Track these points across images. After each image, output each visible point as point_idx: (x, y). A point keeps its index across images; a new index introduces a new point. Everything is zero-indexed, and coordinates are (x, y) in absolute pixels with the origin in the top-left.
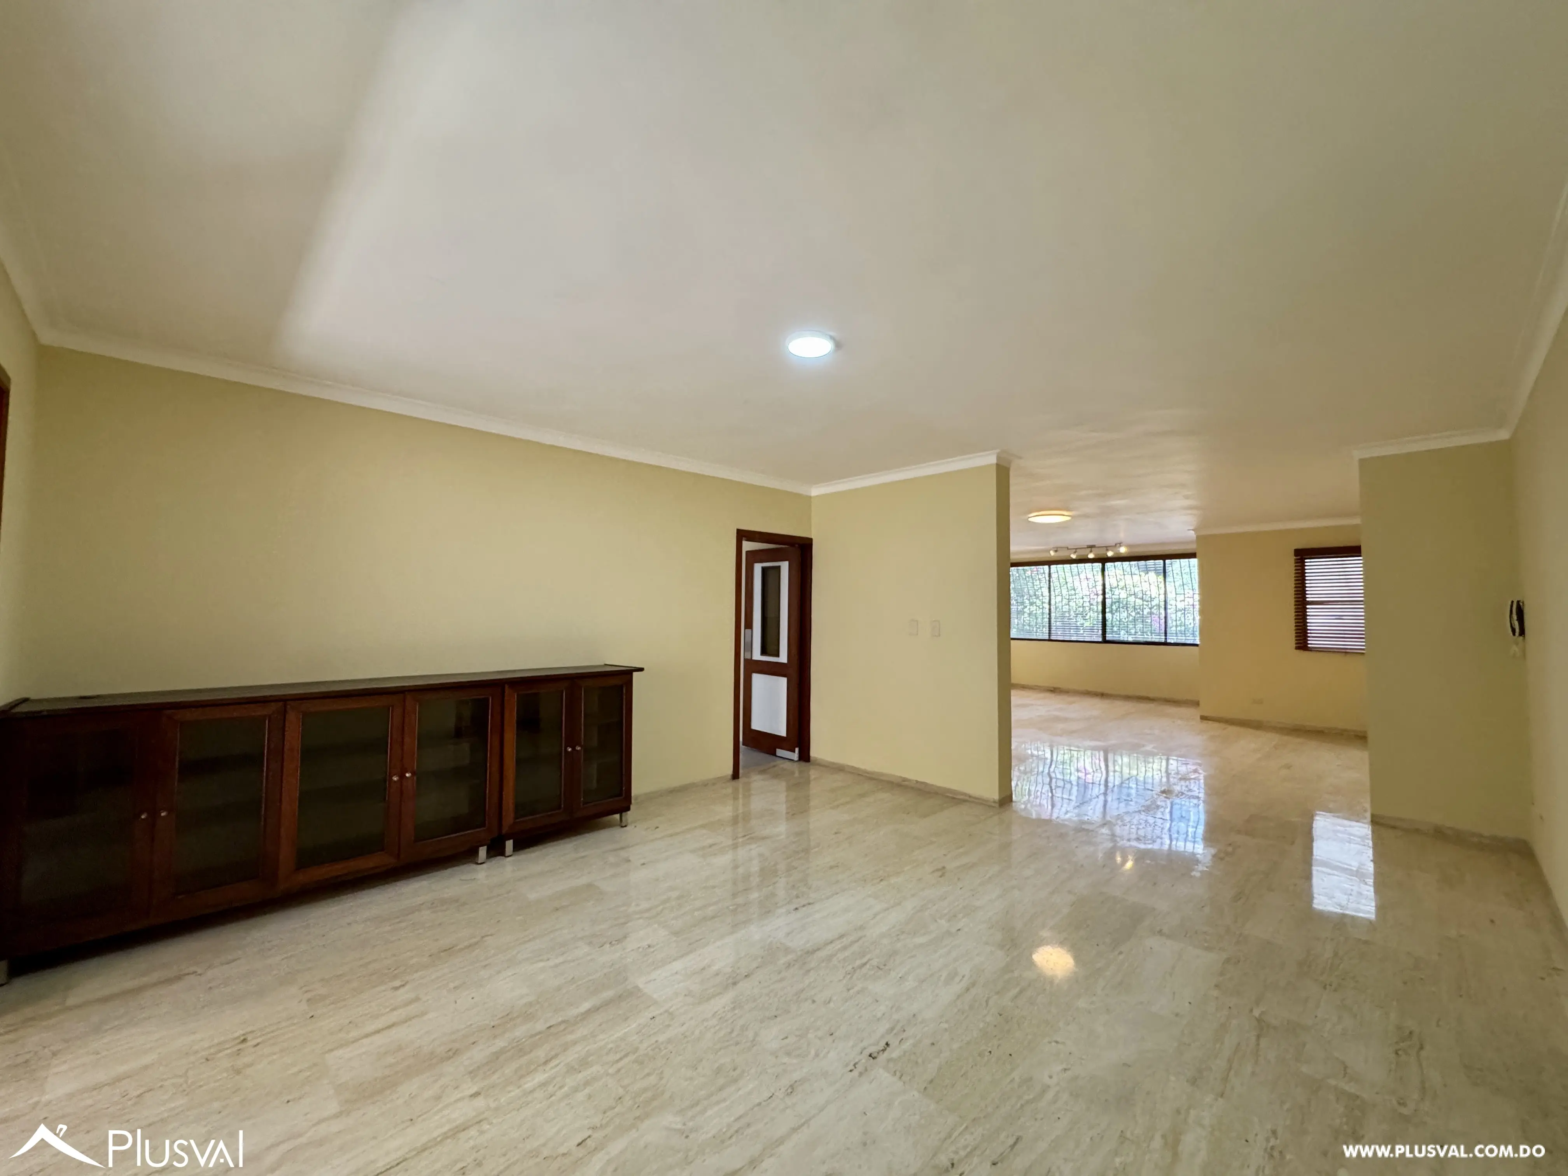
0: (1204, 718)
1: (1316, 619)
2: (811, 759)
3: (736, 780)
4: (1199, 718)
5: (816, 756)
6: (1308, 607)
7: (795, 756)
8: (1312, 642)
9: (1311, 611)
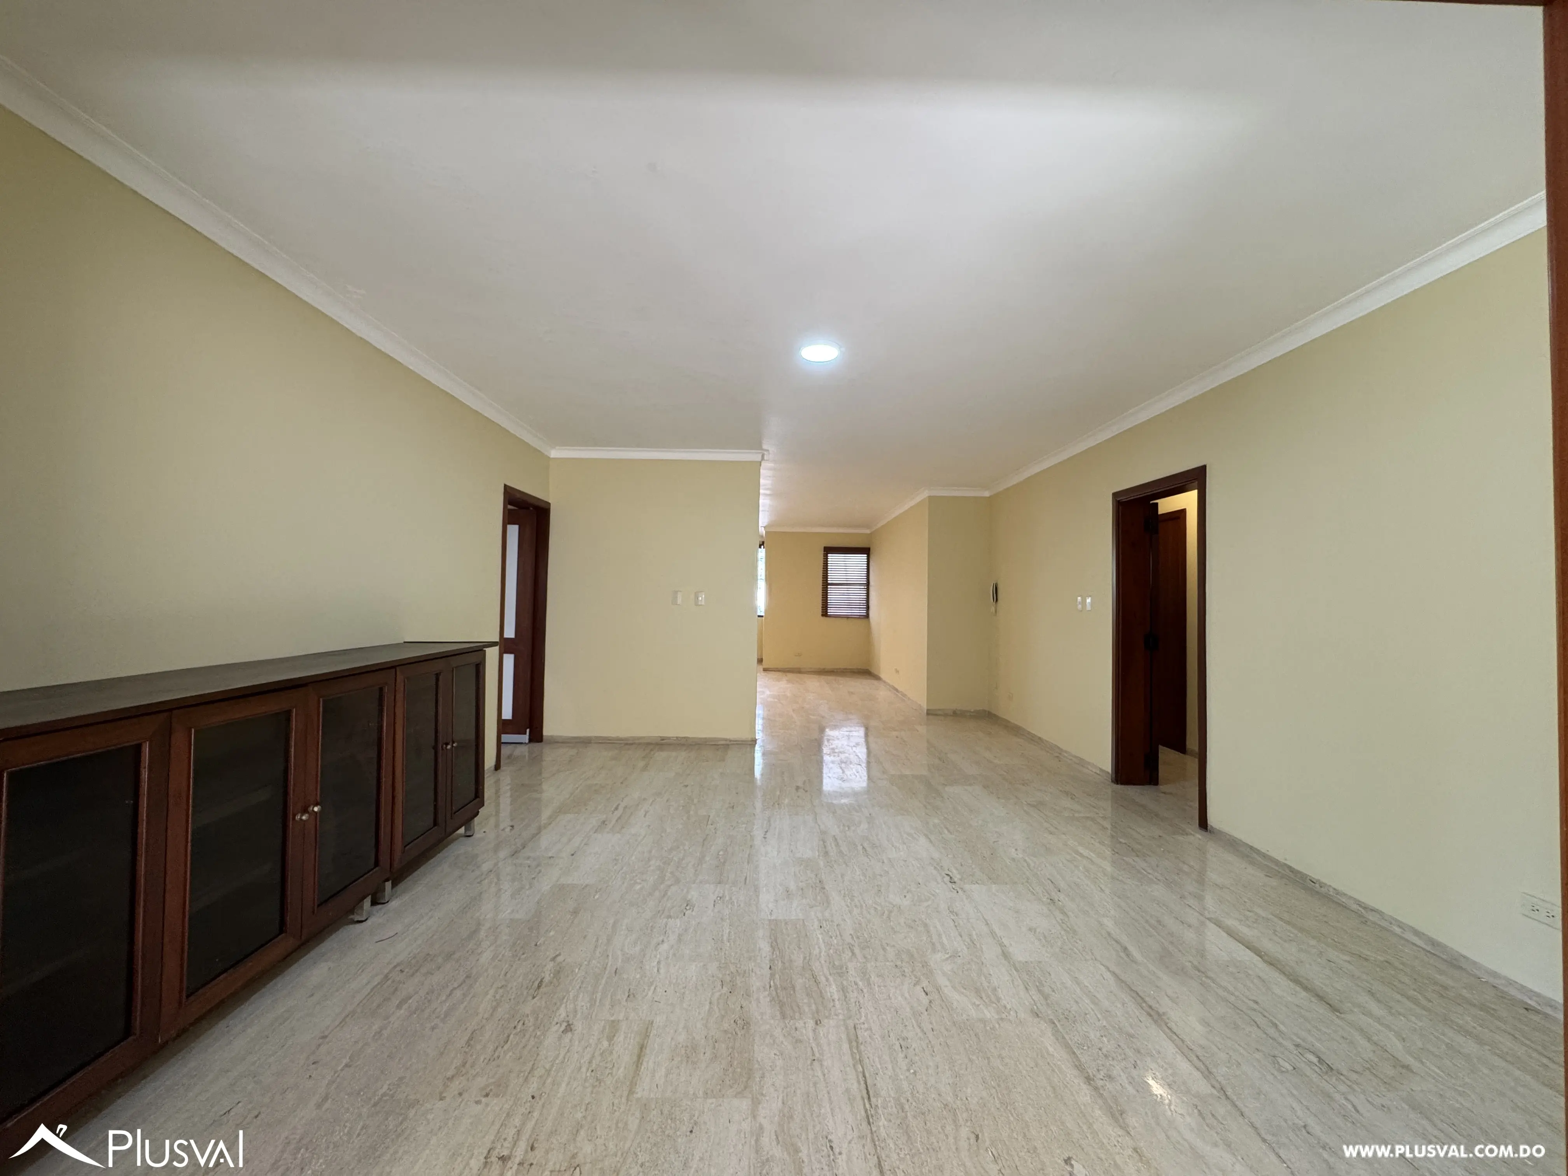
0: (765, 670)
1: (834, 595)
2: (544, 738)
3: (499, 771)
4: (762, 670)
5: (549, 734)
6: (829, 587)
7: (525, 738)
8: (831, 611)
9: (831, 590)
